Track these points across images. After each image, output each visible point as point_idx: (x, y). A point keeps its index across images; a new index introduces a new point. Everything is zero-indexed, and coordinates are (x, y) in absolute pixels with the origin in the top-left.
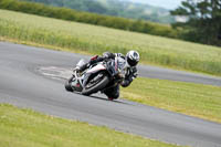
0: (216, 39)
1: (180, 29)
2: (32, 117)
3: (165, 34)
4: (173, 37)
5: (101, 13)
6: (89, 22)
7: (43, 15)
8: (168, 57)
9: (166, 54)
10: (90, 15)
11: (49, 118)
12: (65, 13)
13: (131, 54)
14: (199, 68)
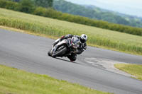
2: (79, 89)
5: (125, 24)
6: (117, 30)
7: (88, 25)
10: (118, 26)
11: (90, 90)
12: (103, 24)
13: (82, 36)
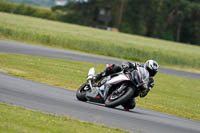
0: (91, 20)
1: (60, 11)
3: (46, 16)
4: (53, 19)
8: (48, 37)
9: (47, 34)
14: (76, 46)
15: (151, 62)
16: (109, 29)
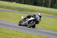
15: (40, 14)
16: (13, 2)
